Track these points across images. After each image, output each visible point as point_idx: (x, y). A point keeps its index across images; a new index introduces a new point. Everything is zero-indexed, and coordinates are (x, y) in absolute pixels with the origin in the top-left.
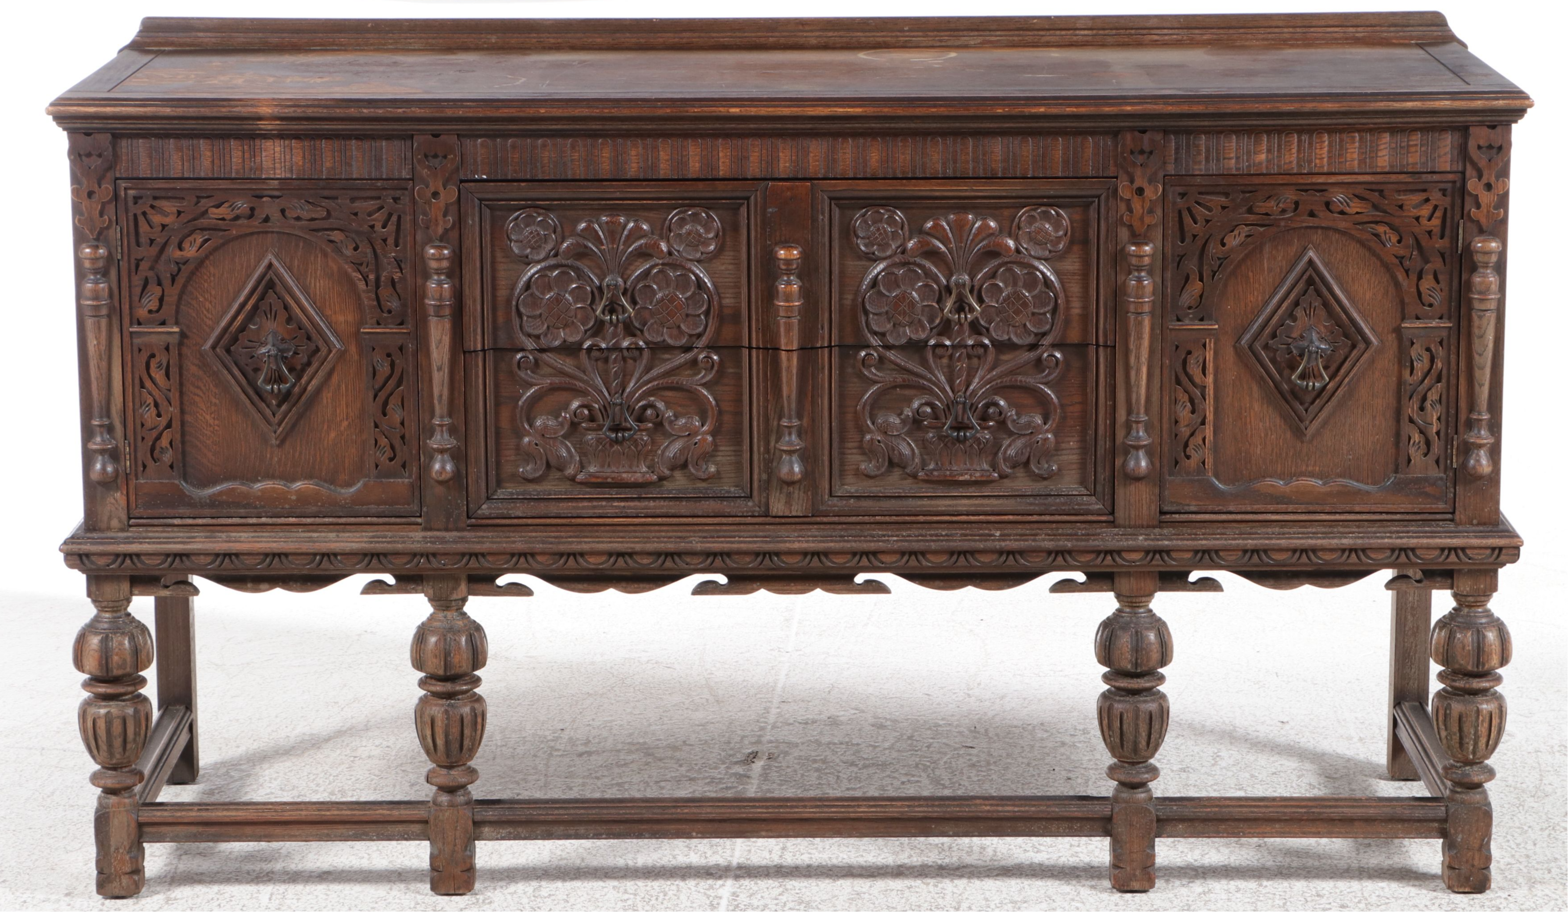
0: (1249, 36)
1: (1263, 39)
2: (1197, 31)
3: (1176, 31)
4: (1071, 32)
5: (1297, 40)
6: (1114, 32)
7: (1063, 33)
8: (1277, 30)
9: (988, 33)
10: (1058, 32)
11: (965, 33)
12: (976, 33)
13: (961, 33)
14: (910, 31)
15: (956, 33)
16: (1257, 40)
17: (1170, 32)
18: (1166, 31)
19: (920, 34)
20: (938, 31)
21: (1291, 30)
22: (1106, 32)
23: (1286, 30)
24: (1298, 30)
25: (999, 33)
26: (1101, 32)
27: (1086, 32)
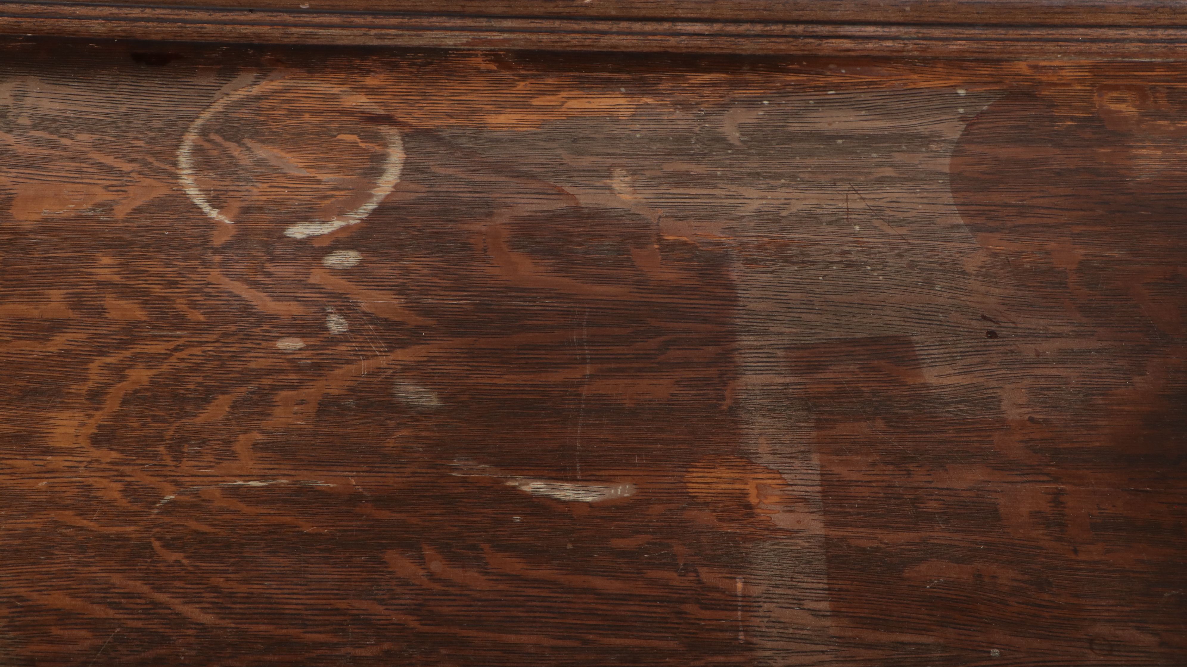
0: (1050, 47)
1: (1080, 53)
2: (937, 32)
3: (894, 30)
4: (666, 26)
5: (1153, 55)
6: (759, 28)
7: (649, 27)
8: (1112, 33)
9: (483, 23)
10: (637, 26)
11: (435, 21)
12: (458, 22)
13: (425, 21)
14: (313, 11)
15: (414, 21)
16: (1065, 53)
17: (880, 31)
18: (870, 30)
19: (335, 19)
20: (375, 13)
21: (1143, 33)
22: (743, 28)
23: (1131, 33)
24: (1160, 33)
25: (507, 23)
26: (731, 28)
27: (698, 27)
